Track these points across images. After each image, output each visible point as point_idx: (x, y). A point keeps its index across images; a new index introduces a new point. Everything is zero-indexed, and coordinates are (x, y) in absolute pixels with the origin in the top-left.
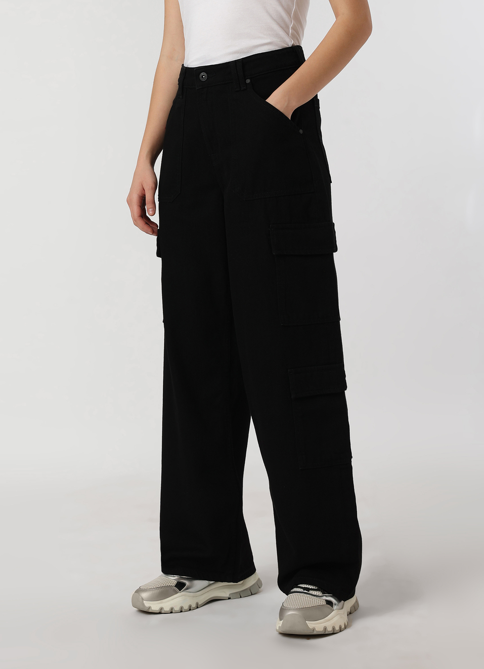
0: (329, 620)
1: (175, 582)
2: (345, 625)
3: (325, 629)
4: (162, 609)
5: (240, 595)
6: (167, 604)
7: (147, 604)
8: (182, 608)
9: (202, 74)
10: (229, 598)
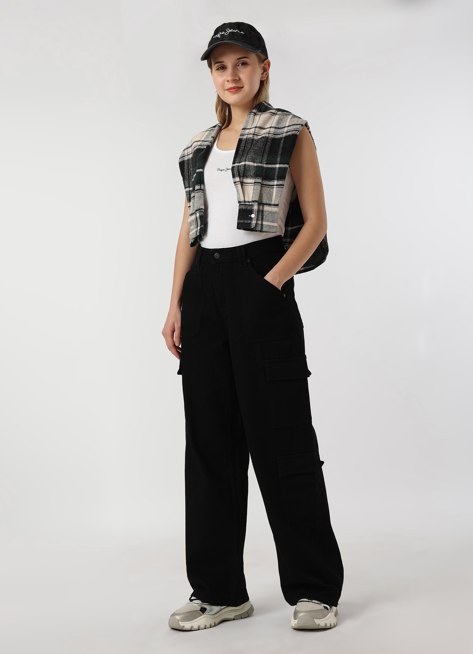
0: (327, 619)
1: (200, 608)
2: (334, 624)
3: (326, 625)
4: (192, 627)
5: (242, 617)
6: (195, 623)
7: (182, 624)
8: (205, 626)
9: (217, 254)
10: (234, 619)
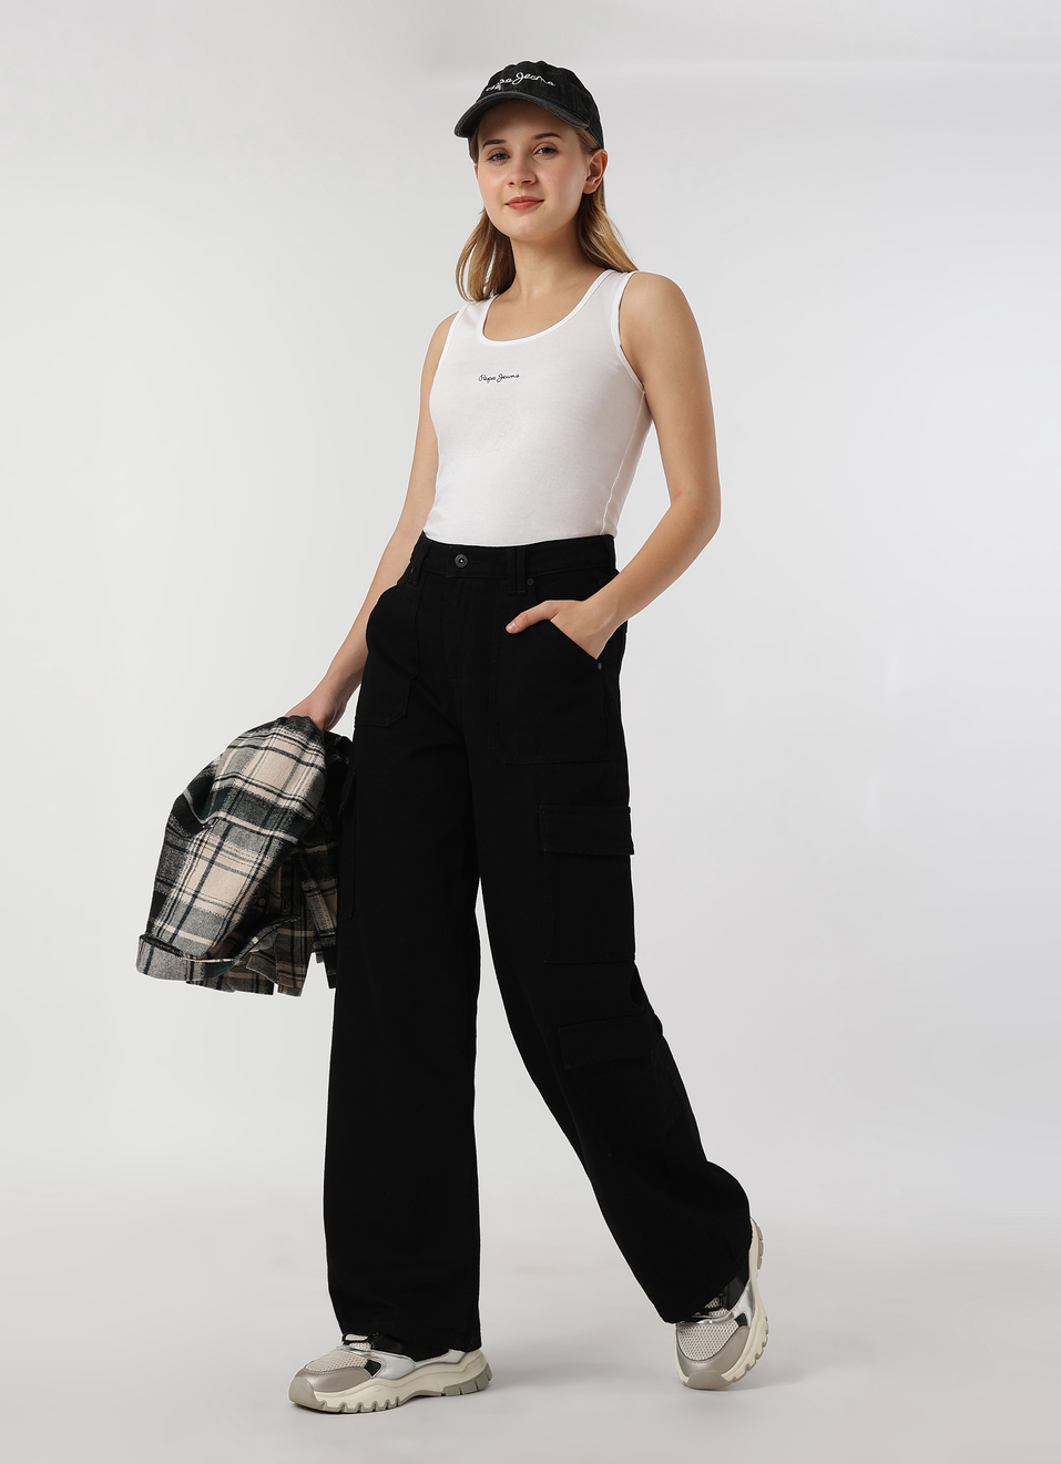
1: (364, 1362)
4: (343, 1405)
5: (462, 1391)
8: (375, 1404)
